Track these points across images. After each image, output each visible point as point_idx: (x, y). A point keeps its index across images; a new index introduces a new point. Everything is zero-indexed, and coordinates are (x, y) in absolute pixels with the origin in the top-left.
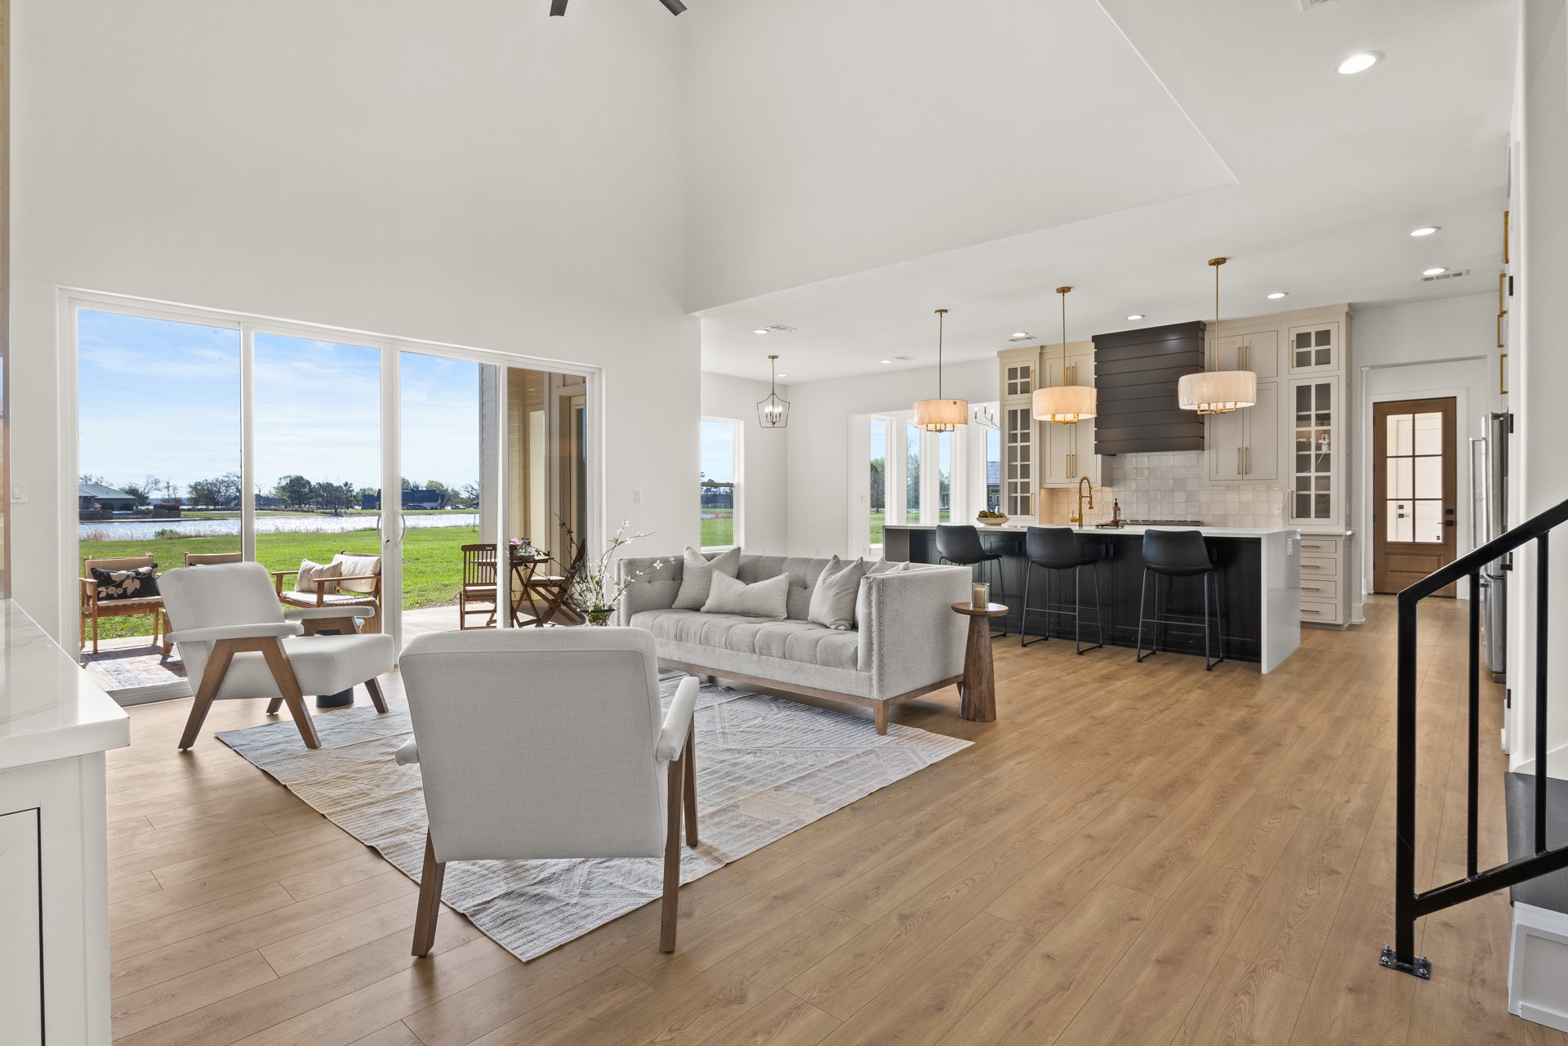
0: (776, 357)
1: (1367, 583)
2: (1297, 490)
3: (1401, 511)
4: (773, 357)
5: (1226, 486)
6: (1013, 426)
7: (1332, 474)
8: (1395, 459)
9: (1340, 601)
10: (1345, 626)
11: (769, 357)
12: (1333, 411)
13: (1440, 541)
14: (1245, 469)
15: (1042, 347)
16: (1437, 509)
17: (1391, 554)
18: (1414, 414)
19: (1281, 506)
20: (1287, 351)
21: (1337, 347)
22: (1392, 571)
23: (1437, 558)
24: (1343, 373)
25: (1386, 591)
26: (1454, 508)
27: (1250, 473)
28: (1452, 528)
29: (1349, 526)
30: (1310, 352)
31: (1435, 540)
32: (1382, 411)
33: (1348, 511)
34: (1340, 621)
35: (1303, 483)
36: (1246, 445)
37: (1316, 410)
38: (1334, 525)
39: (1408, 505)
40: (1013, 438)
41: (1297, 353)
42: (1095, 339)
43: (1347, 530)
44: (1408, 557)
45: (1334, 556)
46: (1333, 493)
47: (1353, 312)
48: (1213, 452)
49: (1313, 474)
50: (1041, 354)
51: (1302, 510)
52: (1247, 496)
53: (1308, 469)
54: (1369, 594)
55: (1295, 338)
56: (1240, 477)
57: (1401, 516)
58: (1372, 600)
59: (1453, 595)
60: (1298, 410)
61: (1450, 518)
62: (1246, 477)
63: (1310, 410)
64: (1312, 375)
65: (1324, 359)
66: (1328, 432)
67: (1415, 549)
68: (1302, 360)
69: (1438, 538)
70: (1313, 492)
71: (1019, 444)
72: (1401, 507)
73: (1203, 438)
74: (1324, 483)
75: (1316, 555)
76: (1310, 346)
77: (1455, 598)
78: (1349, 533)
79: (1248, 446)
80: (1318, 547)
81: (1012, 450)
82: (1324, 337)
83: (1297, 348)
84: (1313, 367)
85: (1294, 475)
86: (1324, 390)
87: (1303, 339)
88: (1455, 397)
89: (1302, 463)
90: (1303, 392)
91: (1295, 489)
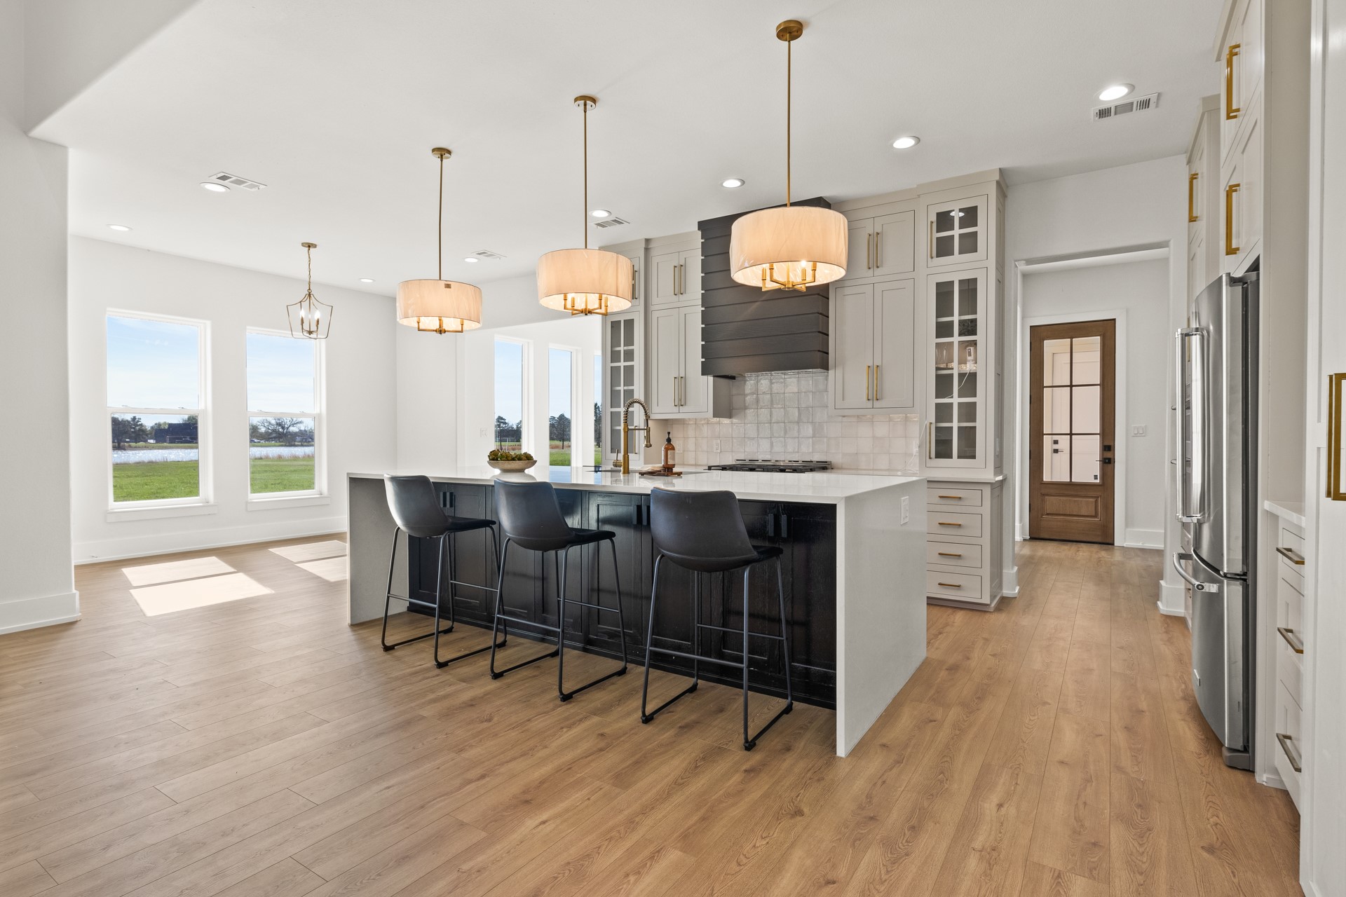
0: (315, 246)
1: (1022, 528)
2: (937, 421)
3: (1056, 447)
4: (309, 246)
5: (858, 416)
6: (615, 342)
7: (979, 399)
8: (1051, 389)
9: (986, 572)
10: (993, 605)
11: (303, 245)
12: (980, 316)
13: (1098, 481)
14: (875, 395)
15: (648, 241)
16: (1095, 443)
17: (1048, 495)
18: (1072, 338)
19: (918, 442)
20: (926, 236)
21: (986, 229)
22: (1048, 514)
23: (1093, 500)
24: (992, 263)
25: (1042, 536)
26: (1112, 444)
27: (882, 399)
28: (1110, 466)
29: (999, 468)
30: (952, 237)
31: (1092, 481)
32: (1039, 335)
33: (998, 449)
34: (986, 600)
35: (943, 412)
36: (878, 362)
37: (960, 314)
38: (981, 470)
39: (1064, 442)
40: (615, 357)
41: (937, 238)
42: (702, 225)
43: (996, 474)
44: (1064, 498)
45: (979, 510)
46: (979, 424)
47: (1005, 184)
48: (839, 372)
49: (955, 400)
50: (647, 250)
51: (943, 450)
52: (882, 430)
53: (949, 393)
54: (1025, 540)
55: (934, 218)
56: (869, 404)
57: (1056, 451)
58: (1026, 551)
59: (1110, 542)
60: (937, 317)
61: (1108, 455)
62: (877, 404)
63: (952, 315)
64: (955, 268)
65: (970, 244)
66: (974, 343)
67: (1071, 489)
68: (944, 248)
69: (1096, 477)
70: (955, 425)
71: (622, 364)
72: (1056, 442)
73: (828, 353)
74: (969, 412)
75: (958, 509)
76: (952, 229)
77: (1113, 544)
78: (1000, 478)
79: (879, 364)
80: (960, 498)
81: (615, 371)
82: (970, 216)
83: (937, 232)
84: (957, 257)
85: (933, 401)
86: (969, 288)
87: (944, 220)
88: (1114, 320)
89: (943, 385)
90: (944, 292)
91: (933, 421)
